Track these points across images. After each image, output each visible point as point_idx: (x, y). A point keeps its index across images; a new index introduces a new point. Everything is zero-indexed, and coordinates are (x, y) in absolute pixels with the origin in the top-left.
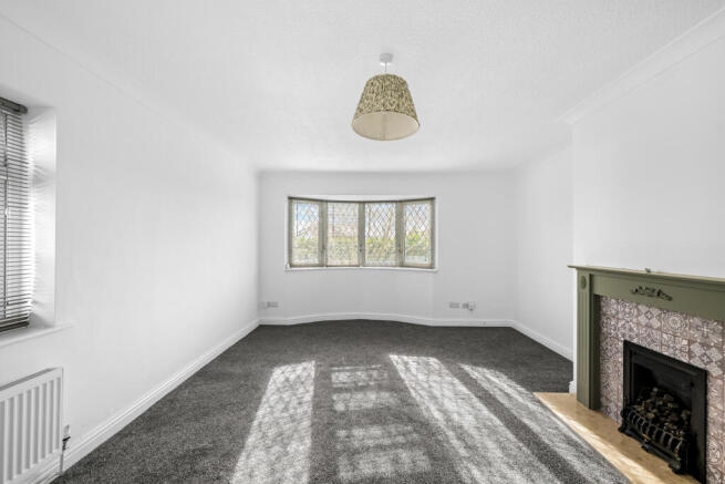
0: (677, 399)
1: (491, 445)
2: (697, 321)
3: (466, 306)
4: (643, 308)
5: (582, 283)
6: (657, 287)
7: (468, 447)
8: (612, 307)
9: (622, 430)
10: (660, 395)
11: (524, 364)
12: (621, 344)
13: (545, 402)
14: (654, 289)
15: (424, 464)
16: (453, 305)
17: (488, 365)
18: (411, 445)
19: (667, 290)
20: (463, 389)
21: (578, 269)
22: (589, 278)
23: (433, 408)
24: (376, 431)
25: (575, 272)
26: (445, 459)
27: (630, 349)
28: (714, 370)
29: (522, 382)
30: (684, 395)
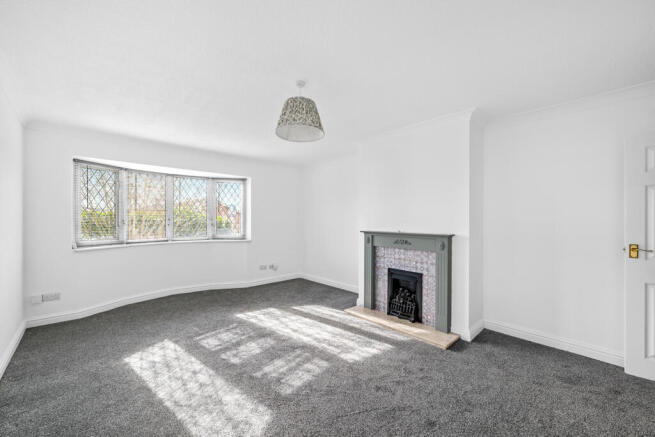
0: (409, 291)
1: (346, 341)
2: (419, 253)
3: (272, 267)
4: (397, 250)
5: (367, 241)
6: (405, 239)
7: (337, 347)
8: (381, 252)
9: (388, 314)
10: (403, 291)
11: (326, 297)
12: (386, 271)
13: (353, 312)
14: (403, 240)
15: (325, 364)
16: (263, 268)
17: (307, 304)
18: (308, 360)
19: (409, 240)
20: (307, 320)
21: (366, 233)
22: (371, 237)
23: (301, 337)
24: (279, 363)
25: (363, 234)
26: (332, 358)
27: (391, 272)
28: (425, 273)
29: (333, 306)
30: (412, 287)
